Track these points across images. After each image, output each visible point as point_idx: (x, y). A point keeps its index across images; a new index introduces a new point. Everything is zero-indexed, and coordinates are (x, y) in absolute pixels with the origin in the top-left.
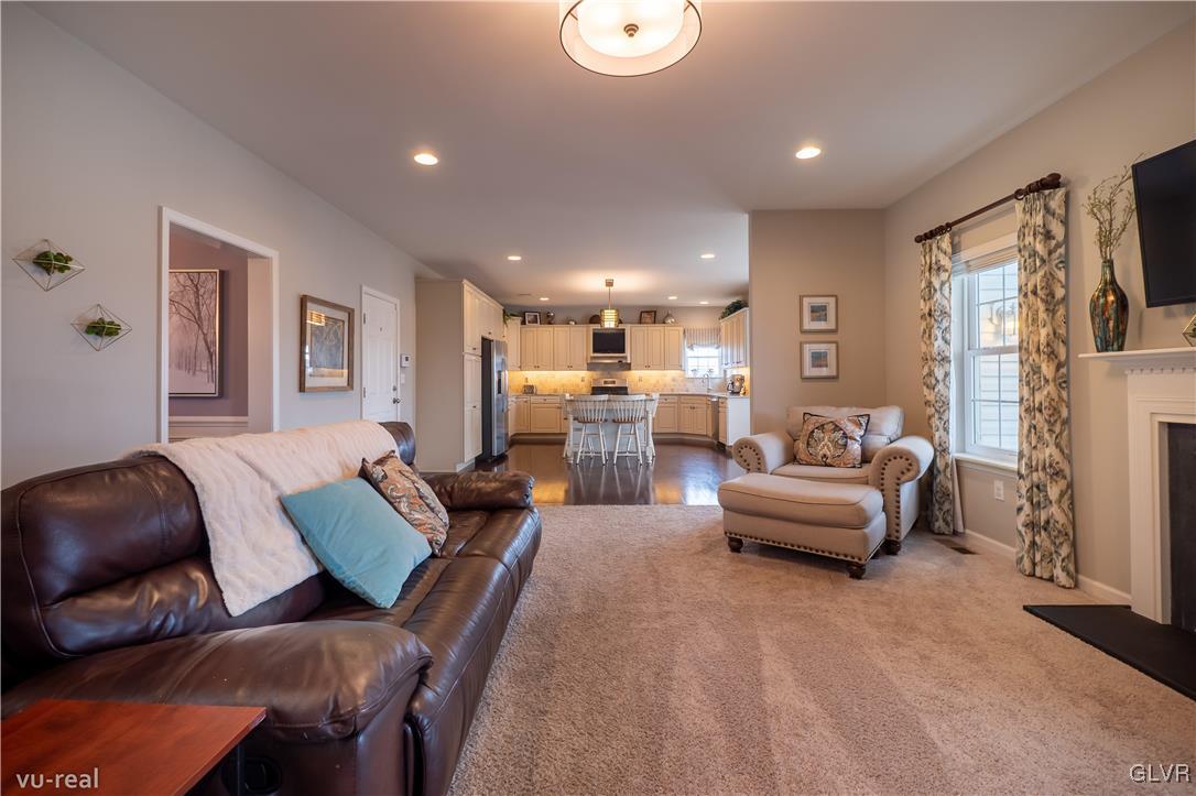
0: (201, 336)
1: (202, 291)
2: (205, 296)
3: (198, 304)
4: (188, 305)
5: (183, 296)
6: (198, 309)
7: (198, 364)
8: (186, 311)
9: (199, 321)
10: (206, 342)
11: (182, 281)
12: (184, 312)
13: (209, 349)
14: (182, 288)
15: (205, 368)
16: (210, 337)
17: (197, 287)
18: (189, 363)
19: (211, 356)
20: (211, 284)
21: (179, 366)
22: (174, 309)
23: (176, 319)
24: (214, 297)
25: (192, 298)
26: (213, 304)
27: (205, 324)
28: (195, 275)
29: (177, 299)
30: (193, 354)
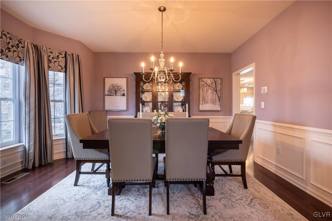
0: (217, 95)
1: (217, 83)
2: (218, 85)
3: (216, 87)
4: (213, 87)
5: (212, 85)
6: (216, 88)
7: (216, 102)
8: (213, 89)
9: (216, 91)
10: (218, 97)
11: (212, 81)
12: (212, 89)
13: (219, 99)
14: (212, 83)
15: (218, 104)
16: (219, 95)
17: (215, 82)
18: (214, 102)
19: (219, 100)
20: (219, 82)
21: (211, 103)
22: (210, 88)
23: (210, 90)
24: (220, 85)
25: (214, 85)
26: (220, 87)
27: (218, 92)
28: (215, 79)
29: (210, 85)
30: (215, 100)
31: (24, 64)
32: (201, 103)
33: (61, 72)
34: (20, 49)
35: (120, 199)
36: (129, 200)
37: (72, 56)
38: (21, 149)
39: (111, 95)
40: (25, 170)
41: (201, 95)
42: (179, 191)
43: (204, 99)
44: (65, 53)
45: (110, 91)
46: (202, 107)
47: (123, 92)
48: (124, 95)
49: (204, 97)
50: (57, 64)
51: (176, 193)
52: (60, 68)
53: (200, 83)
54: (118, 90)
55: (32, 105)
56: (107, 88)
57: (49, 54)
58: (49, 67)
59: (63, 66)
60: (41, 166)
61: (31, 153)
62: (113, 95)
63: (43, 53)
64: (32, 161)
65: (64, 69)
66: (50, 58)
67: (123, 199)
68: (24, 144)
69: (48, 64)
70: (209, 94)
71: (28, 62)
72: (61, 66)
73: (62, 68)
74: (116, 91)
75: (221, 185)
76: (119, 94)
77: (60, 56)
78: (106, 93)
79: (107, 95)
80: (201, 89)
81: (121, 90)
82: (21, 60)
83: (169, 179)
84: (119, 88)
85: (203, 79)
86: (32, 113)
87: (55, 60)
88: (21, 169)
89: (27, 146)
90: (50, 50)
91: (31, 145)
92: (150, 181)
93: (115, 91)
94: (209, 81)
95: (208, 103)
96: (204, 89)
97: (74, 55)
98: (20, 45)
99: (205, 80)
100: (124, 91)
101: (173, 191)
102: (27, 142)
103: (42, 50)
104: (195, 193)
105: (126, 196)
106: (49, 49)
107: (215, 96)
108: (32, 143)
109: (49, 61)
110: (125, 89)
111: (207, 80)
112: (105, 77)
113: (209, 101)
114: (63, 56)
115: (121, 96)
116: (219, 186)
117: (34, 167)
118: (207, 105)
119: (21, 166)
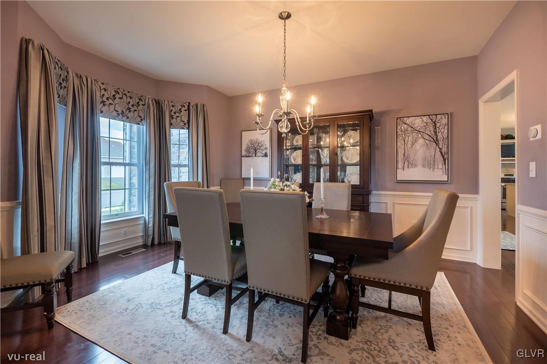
0: (438, 150)
1: (438, 125)
2: (440, 128)
3: (435, 132)
4: (429, 133)
5: (426, 128)
6: (436, 135)
7: (436, 165)
8: (427, 136)
9: (436, 142)
10: (441, 153)
11: (425, 120)
12: (427, 137)
13: (443, 157)
14: (425, 124)
15: (441, 167)
16: (444, 150)
17: (435, 123)
18: (429, 164)
19: (445, 160)
20: (444, 121)
21: (424, 166)
22: (420, 136)
23: (421, 141)
24: (446, 127)
25: (432, 129)
26: (446, 131)
27: (441, 143)
28: (434, 116)
29: (422, 130)
30: (432, 160)
31: (145, 124)
32: (400, 166)
33: (184, 129)
34: (141, 107)
35: (206, 302)
36: (216, 306)
37: (195, 107)
38: (142, 222)
39: (250, 157)
40: (145, 246)
41: (399, 150)
42: (292, 315)
43: (406, 158)
44: (188, 104)
45: (248, 150)
46: (402, 175)
47: (265, 151)
48: (266, 155)
49: (406, 155)
50: (179, 119)
51: (286, 316)
52: (182, 124)
53: (399, 127)
54: (259, 149)
55: (152, 170)
56: (244, 147)
57: (171, 108)
58: (171, 124)
59: (186, 122)
60: (160, 243)
61: (150, 227)
62: (252, 157)
63: (165, 108)
64: (152, 236)
65: (187, 126)
66: (172, 114)
67: (208, 303)
68: (144, 215)
69: (170, 121)
70: (420, 148)
71: (148, 121)
72: (183, 121)
73: (185, 124)
74: (256, 150)
75: (379, 327)
76: (260, 154)
77: (183, 109)
78: (244, 153)
79: (244, 157)
80: (400, 138)
81: (262, 148)
82: (142, 120)
83: (252, 287)
84: (260, 145)
85: (405, 119)
86: (152, 180)
87: (178, 115)
88: (142, 244)
89: (147, 218)
90: (172, 104)
91: (151, 218)
92: (226, 283)
93: (254, 150)
94: (418, 122)
95: (416, 166)
96: (407, 139)
97: (199, 105)
98: (141, 103)
99: (408, 121)
100: (266, 149)
101: (284, 312)
102: (147, 214)
103: (163, 105)
104: (316, 325)
105: (215, 299)
106: (172, 102)
107: (433, 151)
108: (151, 215)
109: (172, 117)
110: (268, 146)
111: (415, 120)
112: (241, 130)
113: (420, 162)
114: (186, 108)
115: (262, 157)
116: (373, 329)
117: (153, 244)
118: (412, 169)
119: (141, 240)
